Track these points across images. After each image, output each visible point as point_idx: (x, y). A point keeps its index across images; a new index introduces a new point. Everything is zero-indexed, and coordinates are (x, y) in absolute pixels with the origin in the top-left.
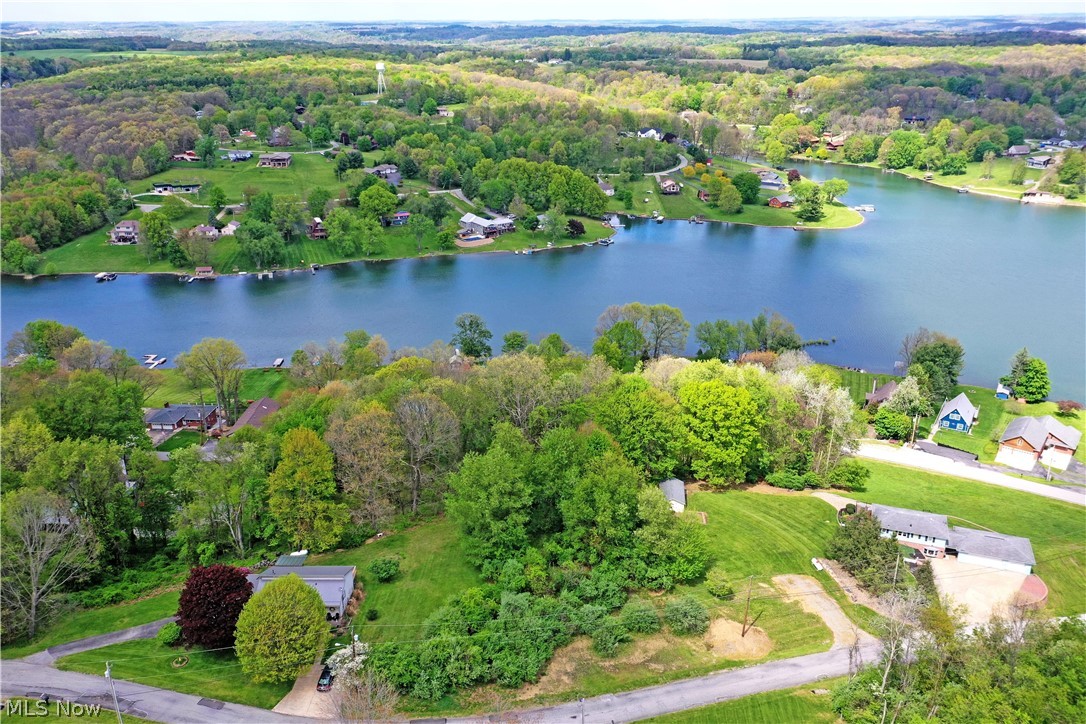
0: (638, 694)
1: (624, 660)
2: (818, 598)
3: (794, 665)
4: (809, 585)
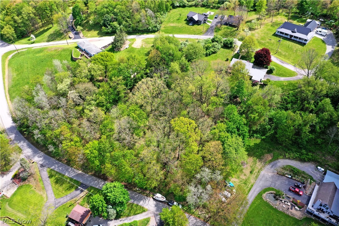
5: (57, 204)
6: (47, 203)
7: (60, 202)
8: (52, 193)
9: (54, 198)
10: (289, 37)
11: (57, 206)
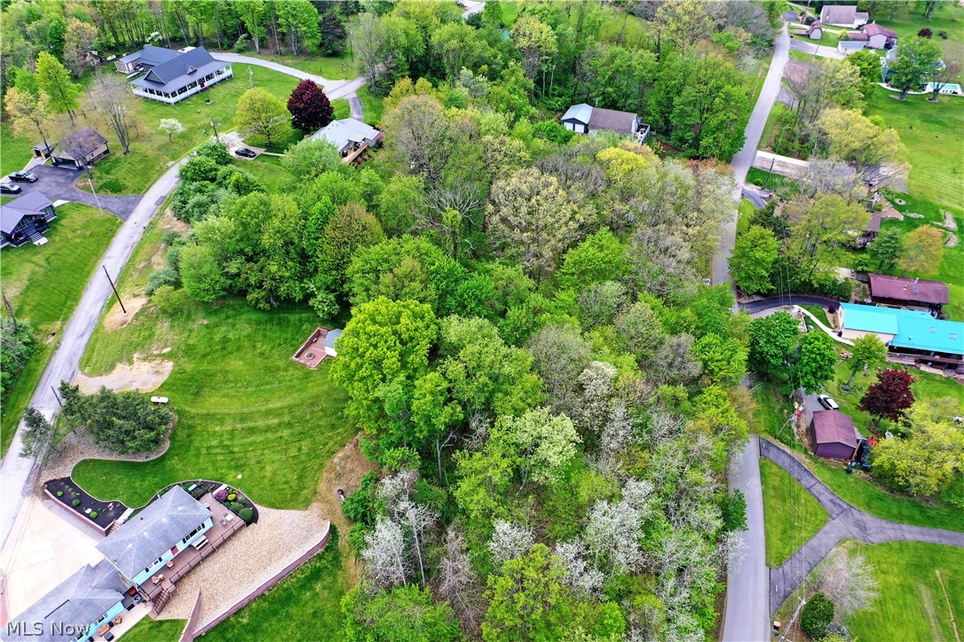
0: (128, 252)
1: (160, 252)
2: (126, 381)
3: (82, 335)
4: (145, 384)
5: (840, 506)
6: (855, 534)
7: (832, 501)
8: (825, 533)
9: (833, 522)
10: (199, 88)
11: (846, 507)
